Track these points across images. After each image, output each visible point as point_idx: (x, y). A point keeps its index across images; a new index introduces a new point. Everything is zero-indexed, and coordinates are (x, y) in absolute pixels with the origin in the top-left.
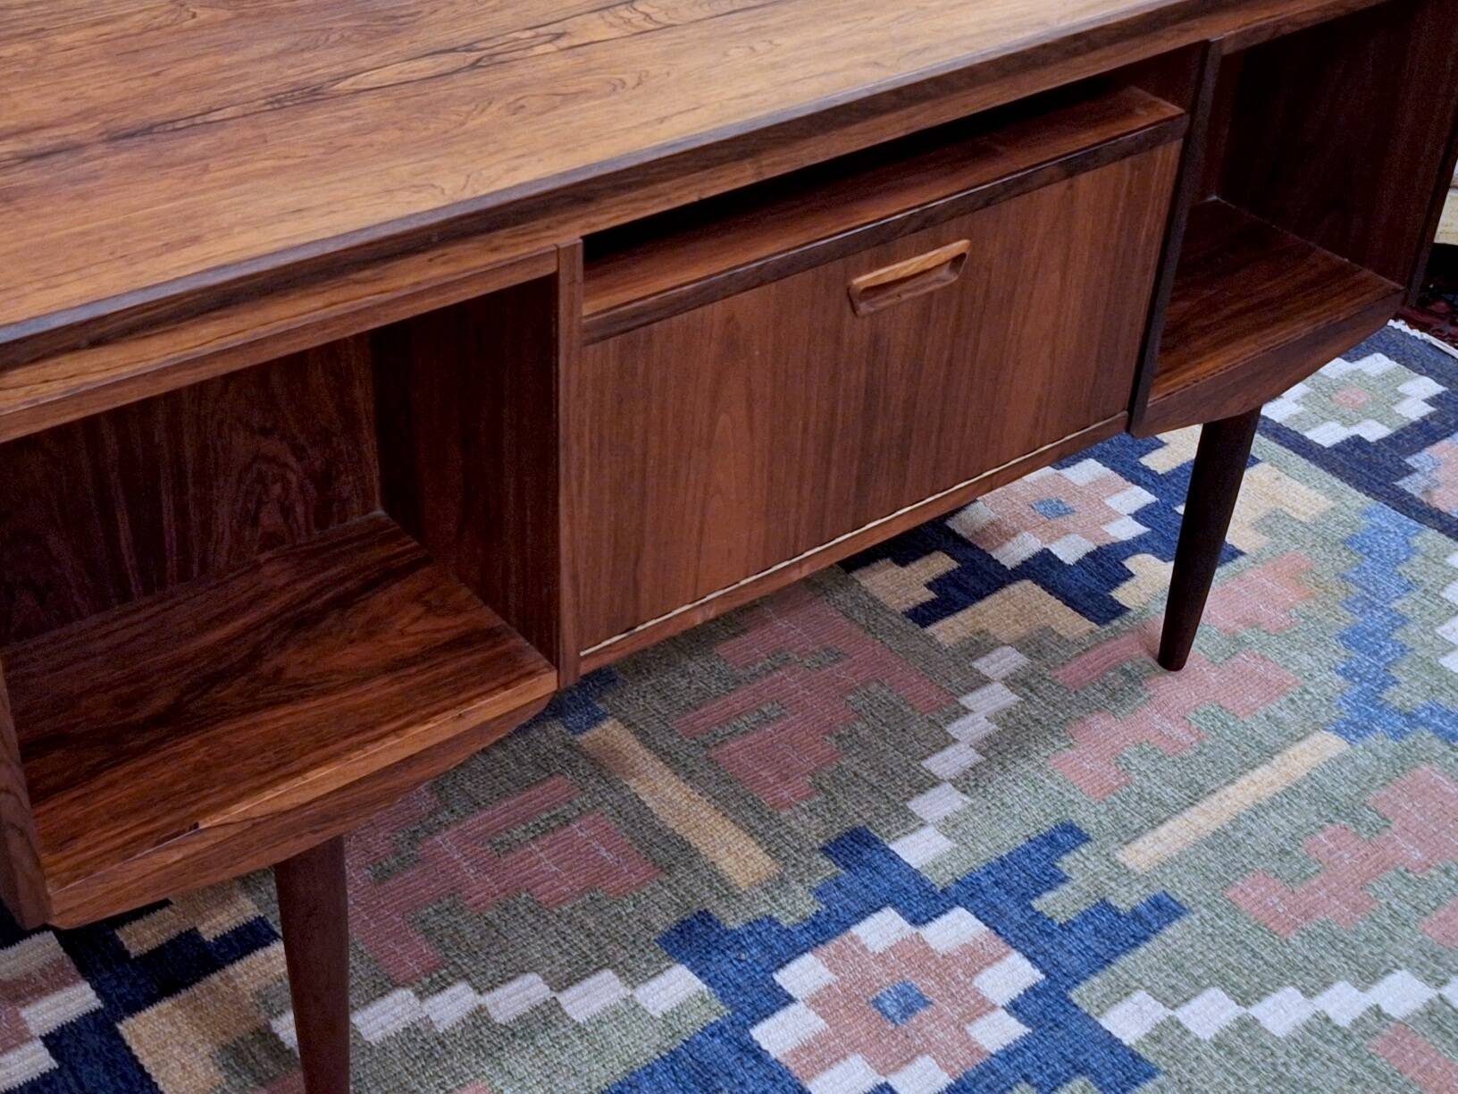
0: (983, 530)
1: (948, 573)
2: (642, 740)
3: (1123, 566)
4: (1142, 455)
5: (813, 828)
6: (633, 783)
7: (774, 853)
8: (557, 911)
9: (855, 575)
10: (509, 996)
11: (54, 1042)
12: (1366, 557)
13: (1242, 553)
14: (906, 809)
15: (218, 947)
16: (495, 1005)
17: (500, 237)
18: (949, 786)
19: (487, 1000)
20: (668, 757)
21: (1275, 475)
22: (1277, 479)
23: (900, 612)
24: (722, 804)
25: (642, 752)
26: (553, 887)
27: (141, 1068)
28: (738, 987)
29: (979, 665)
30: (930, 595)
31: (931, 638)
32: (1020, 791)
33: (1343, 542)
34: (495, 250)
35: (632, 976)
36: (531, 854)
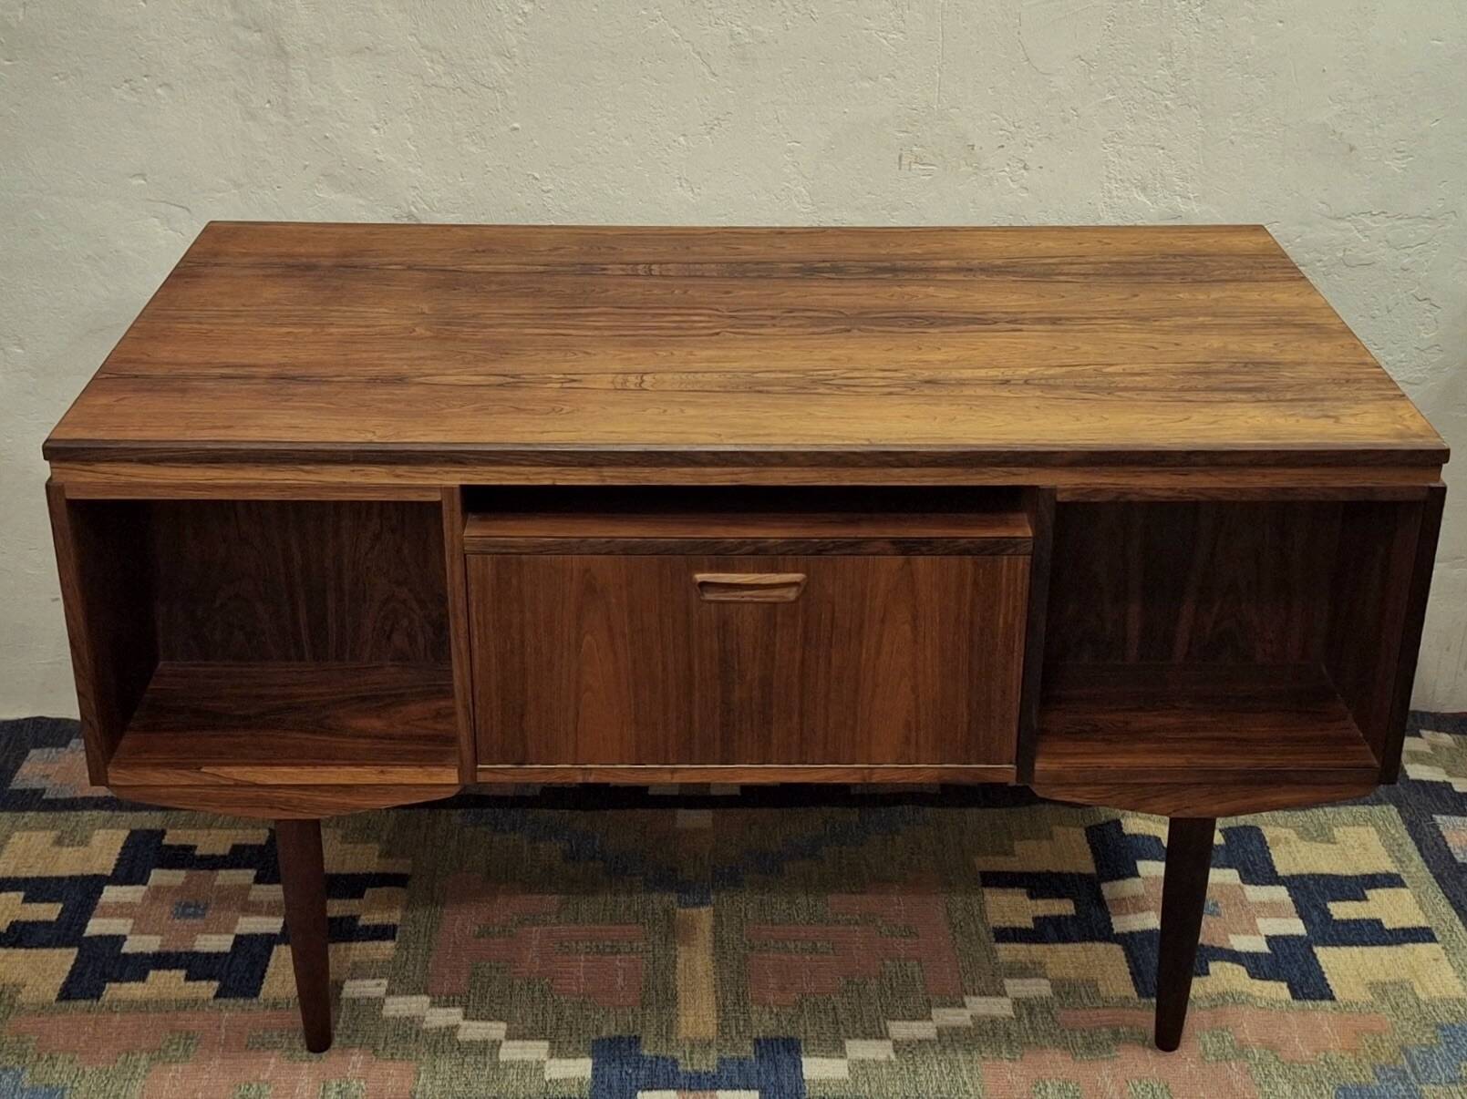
0: (1124, 899)
1: (1060, 916)
2: (714, 927)
3: (1207, 965)
4: (1334, 900)
5: (764, 1024)
6: (681, 949)
7: (721, 1028)
8: (556, 997)
9: (986, 891)
10: (478, 1028)
11: (240, 940)
12: (1444, 1045)
13: (1332, 998)
14: (842, 1043)
15: (361, 930)
16: (466, 1029)
17: (401, 469)
18: (889, 1043)
19: (464, 1024)
20: (719, 943)
21: (1437, 956)
22: (1436, 960)
23: (991, 925)
24: (721, 985)
25: (708, 935)
26: (570, 984)
27: (265, 971)
28: (610, 1087)
29: (1007, 982)
30: (1031, 925)
31: (994, 951)
32: (936, 1069)
33: (1437, 1026)
34: (398, 476)
35: (557, 1051)
36: (576, 960)
